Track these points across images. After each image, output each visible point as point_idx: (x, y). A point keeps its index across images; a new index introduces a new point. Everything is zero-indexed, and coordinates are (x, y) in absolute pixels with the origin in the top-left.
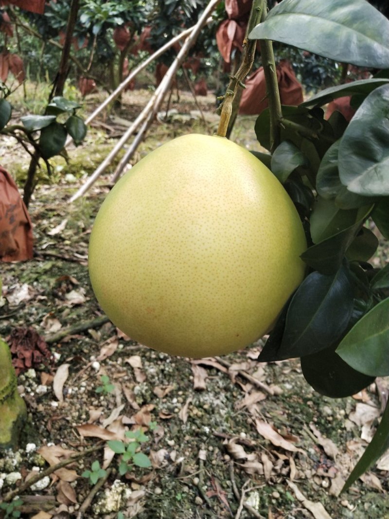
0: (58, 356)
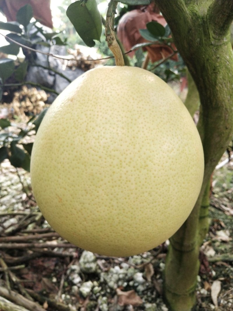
0: (214, 273)
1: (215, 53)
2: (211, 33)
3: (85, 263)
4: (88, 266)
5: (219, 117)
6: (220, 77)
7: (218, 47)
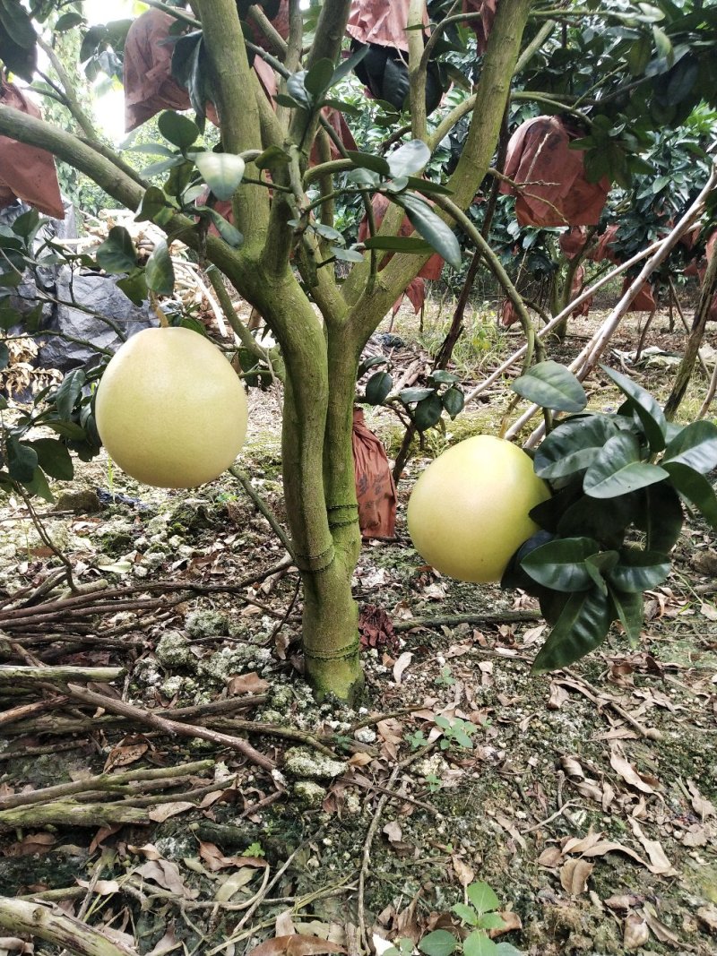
0: (403, 643)
1: (277, 296)
2: (267, 276)
3: (166, 649)
4: (172, 652)
5: (300, 364)
6: (288, 319)
7: (279, 289)
